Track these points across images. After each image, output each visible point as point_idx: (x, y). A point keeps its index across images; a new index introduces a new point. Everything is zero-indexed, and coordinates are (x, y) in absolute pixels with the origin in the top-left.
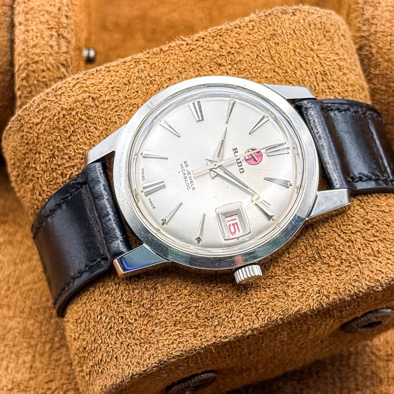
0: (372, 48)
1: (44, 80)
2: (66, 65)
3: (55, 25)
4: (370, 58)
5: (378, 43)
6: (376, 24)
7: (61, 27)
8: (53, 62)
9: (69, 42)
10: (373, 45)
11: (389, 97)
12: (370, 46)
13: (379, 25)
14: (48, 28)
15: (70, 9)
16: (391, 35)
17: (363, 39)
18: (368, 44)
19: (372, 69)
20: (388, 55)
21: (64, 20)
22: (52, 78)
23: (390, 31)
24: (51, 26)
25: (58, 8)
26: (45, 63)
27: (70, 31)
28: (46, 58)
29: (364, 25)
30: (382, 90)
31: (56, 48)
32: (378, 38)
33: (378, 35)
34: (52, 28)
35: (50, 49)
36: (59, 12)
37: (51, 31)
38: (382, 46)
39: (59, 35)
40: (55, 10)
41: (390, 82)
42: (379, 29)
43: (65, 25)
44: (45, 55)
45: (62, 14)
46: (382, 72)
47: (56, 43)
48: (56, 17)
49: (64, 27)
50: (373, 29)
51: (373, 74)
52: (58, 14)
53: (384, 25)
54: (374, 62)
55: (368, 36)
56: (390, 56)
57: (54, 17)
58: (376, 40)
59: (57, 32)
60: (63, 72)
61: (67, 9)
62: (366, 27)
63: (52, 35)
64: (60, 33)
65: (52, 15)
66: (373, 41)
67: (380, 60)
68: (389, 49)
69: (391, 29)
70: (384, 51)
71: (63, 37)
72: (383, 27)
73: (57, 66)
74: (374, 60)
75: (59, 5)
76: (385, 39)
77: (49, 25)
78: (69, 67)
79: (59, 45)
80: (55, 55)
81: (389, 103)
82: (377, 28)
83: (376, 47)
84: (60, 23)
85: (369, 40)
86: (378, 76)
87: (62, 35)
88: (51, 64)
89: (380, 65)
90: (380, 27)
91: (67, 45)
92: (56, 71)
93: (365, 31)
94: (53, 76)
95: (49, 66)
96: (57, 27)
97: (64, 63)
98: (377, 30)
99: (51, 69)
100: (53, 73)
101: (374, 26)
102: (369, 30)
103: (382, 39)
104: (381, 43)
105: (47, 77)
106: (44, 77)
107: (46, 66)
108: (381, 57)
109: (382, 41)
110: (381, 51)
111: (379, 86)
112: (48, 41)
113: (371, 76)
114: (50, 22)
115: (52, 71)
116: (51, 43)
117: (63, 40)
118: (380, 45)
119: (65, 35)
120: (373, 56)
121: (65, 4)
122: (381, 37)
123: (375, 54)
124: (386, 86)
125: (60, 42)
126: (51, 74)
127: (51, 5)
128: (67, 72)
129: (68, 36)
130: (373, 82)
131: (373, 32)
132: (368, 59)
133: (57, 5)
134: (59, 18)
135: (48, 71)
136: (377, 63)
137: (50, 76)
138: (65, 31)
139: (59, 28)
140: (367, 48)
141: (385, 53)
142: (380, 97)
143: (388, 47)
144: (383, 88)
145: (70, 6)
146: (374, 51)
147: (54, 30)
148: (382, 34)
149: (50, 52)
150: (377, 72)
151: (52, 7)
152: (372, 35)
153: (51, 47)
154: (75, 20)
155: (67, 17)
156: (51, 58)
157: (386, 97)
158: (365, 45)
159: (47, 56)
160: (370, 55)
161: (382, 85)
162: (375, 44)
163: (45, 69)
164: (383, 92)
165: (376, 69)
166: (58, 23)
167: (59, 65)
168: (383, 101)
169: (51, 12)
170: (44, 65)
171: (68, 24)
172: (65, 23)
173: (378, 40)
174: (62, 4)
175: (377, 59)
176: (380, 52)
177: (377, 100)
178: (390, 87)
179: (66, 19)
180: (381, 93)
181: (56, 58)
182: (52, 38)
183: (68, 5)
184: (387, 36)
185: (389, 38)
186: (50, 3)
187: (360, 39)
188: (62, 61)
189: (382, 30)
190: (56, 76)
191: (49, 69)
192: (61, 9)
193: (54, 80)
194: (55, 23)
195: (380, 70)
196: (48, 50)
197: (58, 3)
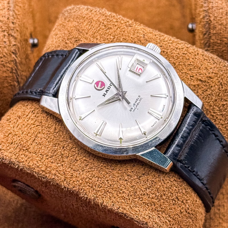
0: (211, 17)
1: (3, 63)
2: (15, 53)
3: (6, 29)
4: (210, 24)
5: (214, 14)
6: (213, 2)
7: (10, 29)
8: (7, 51)
9: (16, 38)
10: (211, 15)
11: (223, 47)
12: (209, 16)
13: (214, 3)
14: (2, 31)
15: (15, 18)
16: (222, 9)
17: (205, 12)
18: (208, 15)
19: (211, 30)
20: (221, 21)
21: (11, 25)
22: (7, 62)
23: (221, 6)
24: (4, 30)
25: (7, 18)
26: (2, 52)
27: (16, 31)
28: (2, 50)
29: (205, 3)
30: (218, 43)
31: (8, 43)
32: (214, 11)
33: (214, 9)
34: (4, 31)
35: (4, 43)
36: (8, 20)
37: (4, 33)
38: (217, 16)
39: (9, 35)
40: (6, 19)
41: (223, 38)
42: (214, 5)
43: (12, 28)
44: (2, 47)
45: (10, 21)
46: (217, 32)
47: (7, 40)
48: (7, 24)
49: (11, 30)
50: (211, 5)
51: (212, 33)
52: (7, 22)
53: (217, 3)
54: (212, 26)
55: (208, 10)
56: (222, 22)
57: (5, 24)
58: (213, 12)
59: (8, 33)
60: (13, 58)
61: (13, 18)
62: (206, 4)
63: (5, 35)
64: (9, 33)
65: (4, 22)
66: (211, 13)
67: (216, 24)
68: (221, 17)
69: (222, 5)
70: (218, 18)
71: (12, 36)
72: (217, 4)
73: (10, 54)
74: (212, 25)
75: (7, 16)
76: (218, 11)
77: (3, 29)
78: (17, 54)
79: (9, 41)
80: (7, 47)
81: (223, 51)
82: (213, 4)
83: (213, 16)
84: (9, 27)
85: (208, 12)
86: (215, 35)
87: (11, 34)
88: (6, 53)
89: (216, 27)
90: (215, 4)
91: (14, 40)
92: (9, 57)
93: (206, 7)
94: (8, 60)
95: (5, 54)
96: (7, 30)
97: (14, 51)
98: (213, 6)
99: (6, 56)
100: (8, 58)
101: (211, 4)
102: (208, 6)
103: (216, 11)
104: (216, 14)
105: (4, 61)
106: (2, 61)
107: (3, 55)
108: (217, 23)
109: (217, 13)
110: (217, 19)
111: (216, 40)
112: (2, 39)
113: (211, 35)
114: (3, 27)
115: (7, 57)
116: (5, 40)
117: (11, 37)
118: (216, 15)
119: (13, 34)
120: (211, 22)
121: (11, 15)
122: (216, 10)
123: (213, 21)
124: (221, 41)
125: (10, 39)
126: (6, 59)
127: (3, 16)
128: (16, 57)
129: (15, 35)
130: (212, 38)
131: (211, 7)
132: (208, 24)
133: (6, 16)
134: (8, 24)
135: (4, 57)
136: (214, 26)
137: (6, 60)
138: (12, 32)
139: (9, 30)
140: (208, 17)
141: (219, 20)
142: (217, 47)
143: (221, 16)
144: (219, 42)
145: (15, 16)
146: (212, 19)
147: (6, 32)
148: (216, 8)
149: (4, 46)
150: (215, 32)
151: (3, 17)
152: (210, 9)
153: (5, 42)
154: (19, 24)
155: (13, 23)
156: (5, 49)
157: (221, 47)
158: (206, 16)
159: (3, 49)
160: (210, 22)
161: (218, 40)
162: (212, 14)
163: (2, 56)
164: (219, 45)
165: (214, 31)
166: (7, 27)
167: (11, 53)
168: (219, 50)
169: (3, 21)
170: (2, 54)
171: (14, 27)
172: (12, 27)
173: (214, 12)
174: (10, 15)
175: (214, 24)
176: (215, 19)
177: (216, 50)
178: (223, 41)
179: (12, 25)
180: (217, 45)
181: (8, 49)
182: (5, 37)
183: (13, 16)
184: (219, 9)
185: (221, 11)
186: (2, 15)
187: (203, 12)
188: (12, 50)
189: (216, 5)
190: (9, 60)
191: (4, 56)
192: (9, 18)
193: (8, 62)
194: (6, 28)
195: (216, 31)
196: (3, 45)
197: (7, 15)
